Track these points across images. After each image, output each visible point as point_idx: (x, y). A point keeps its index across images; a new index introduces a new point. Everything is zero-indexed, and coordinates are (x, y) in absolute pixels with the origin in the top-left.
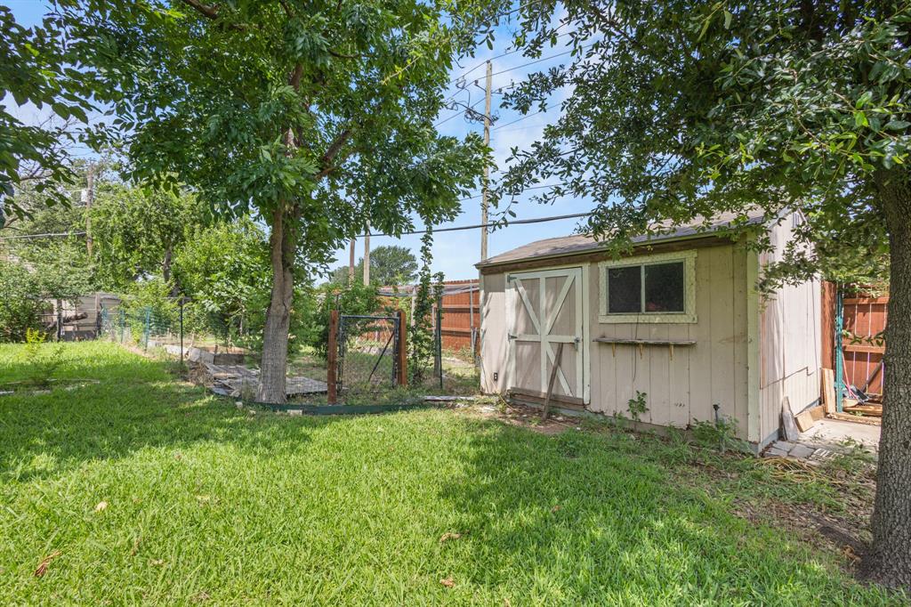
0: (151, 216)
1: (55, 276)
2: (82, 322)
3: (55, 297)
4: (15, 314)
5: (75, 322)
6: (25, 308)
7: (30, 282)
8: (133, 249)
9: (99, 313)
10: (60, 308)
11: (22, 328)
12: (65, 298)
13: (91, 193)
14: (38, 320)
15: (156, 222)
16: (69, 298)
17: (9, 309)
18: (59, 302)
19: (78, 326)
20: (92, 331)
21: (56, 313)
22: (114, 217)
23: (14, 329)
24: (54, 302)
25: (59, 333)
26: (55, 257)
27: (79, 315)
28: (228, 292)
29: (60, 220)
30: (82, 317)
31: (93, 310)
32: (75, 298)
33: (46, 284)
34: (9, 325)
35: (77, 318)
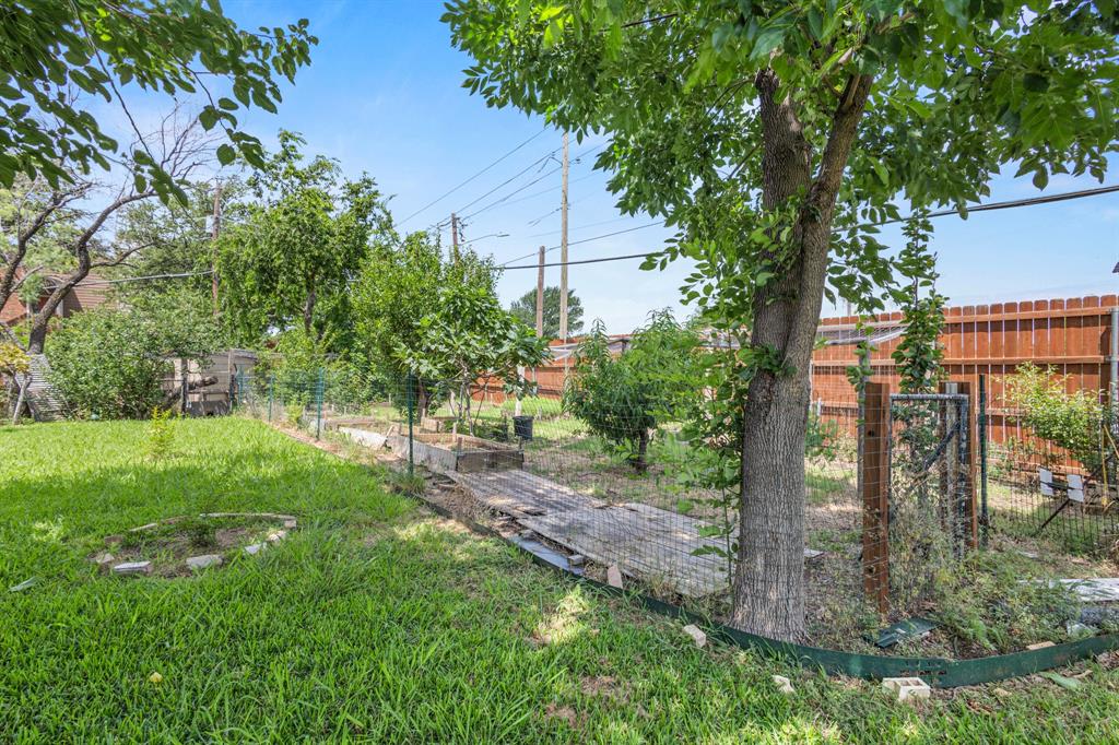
0: (295, 244)
1: (179, 327)
2: (211, 388)
3: (180, 355)
4: (130, 381)
5: (202, 390)
6: (142, 371)
7: (149, 336)
8: (269, 291)
9: (233, 376)
10: (185, 371)
11: (137, 399)
12: (192, 357)
13: (217, 221)
14: (157, 387)
15: (301, 252)
16: (197, 356)
17: (122, 373)
18: (184, 362)
19: (205, 395)
20: (221, 402)
21: (179, 377)
22: (248, 250)
23: (128, 400)
24: (178, 363)
25: (184, 405)
26: (175, 304)
27: (207, 379)
28: (448, 345)
29: (180, 258)
30: (212, 383)
31: (224, 372)
32: (204, 356)
33: (169, 337)
34: (122, 394)
35: (204, 383)
